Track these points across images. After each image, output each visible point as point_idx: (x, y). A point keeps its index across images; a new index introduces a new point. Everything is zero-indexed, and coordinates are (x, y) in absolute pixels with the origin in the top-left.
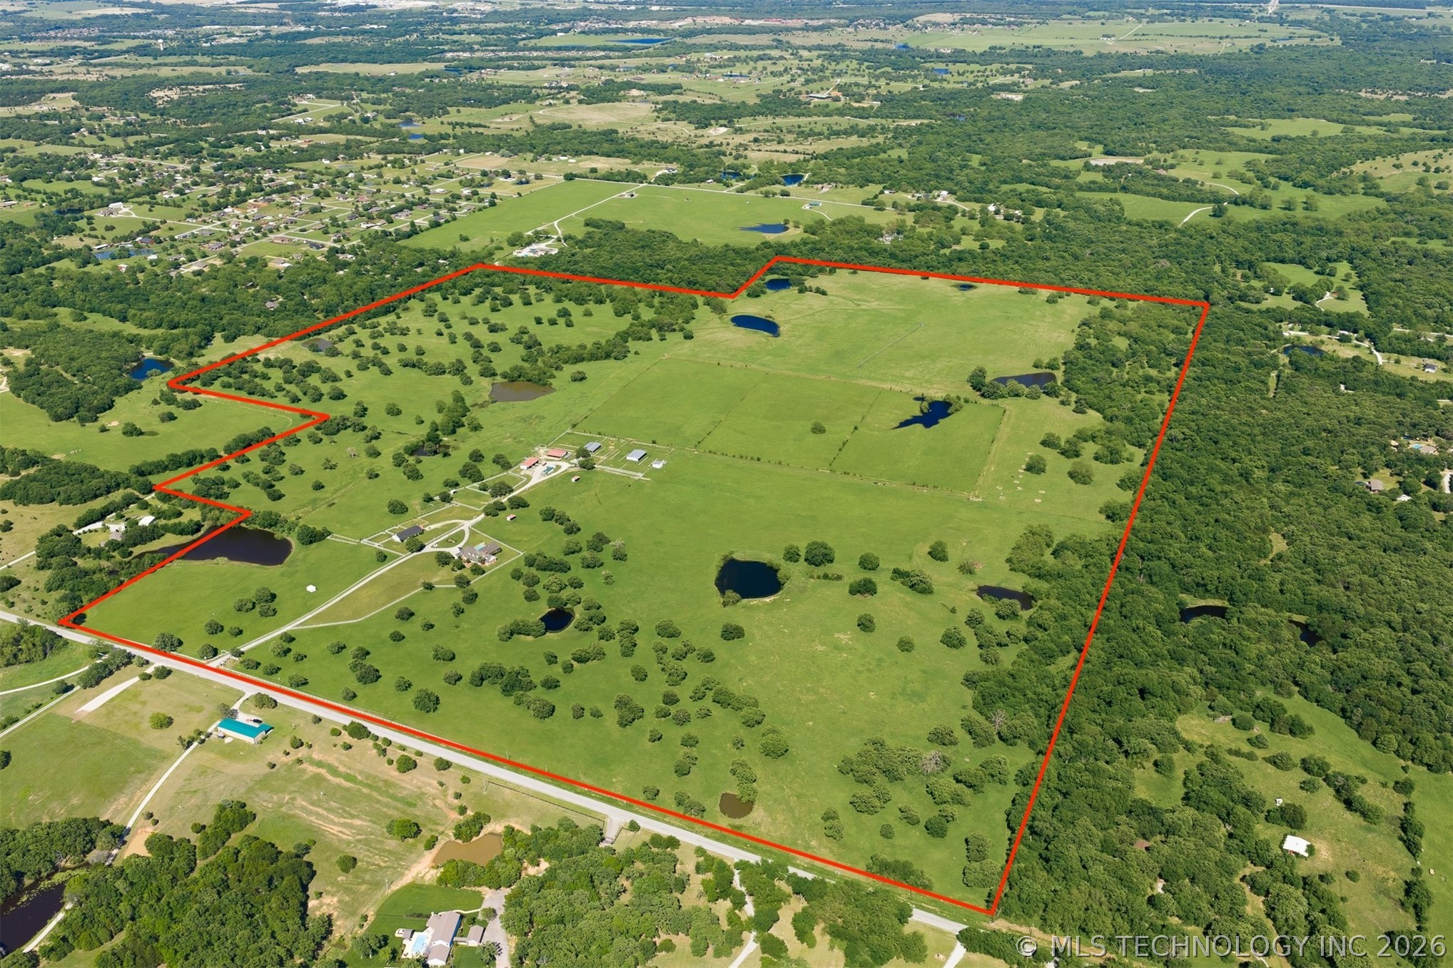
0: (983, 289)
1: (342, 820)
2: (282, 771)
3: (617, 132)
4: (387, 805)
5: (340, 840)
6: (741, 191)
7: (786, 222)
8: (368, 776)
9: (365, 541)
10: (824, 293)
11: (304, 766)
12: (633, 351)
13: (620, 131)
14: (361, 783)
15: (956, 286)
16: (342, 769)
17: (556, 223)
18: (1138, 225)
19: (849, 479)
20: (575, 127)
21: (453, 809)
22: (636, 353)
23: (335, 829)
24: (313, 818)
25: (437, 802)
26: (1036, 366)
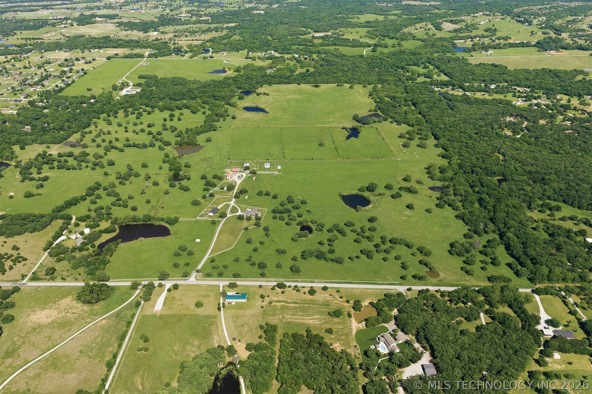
0: (323, 86)
1: (310, 318)
2: (267, 307)
3: (109, 37)
4: (319, 308)
5: (317, 324)
6: (191, 57)
7: (224, 68)
8: (302, 300)
9: (198, 218)
10: (268, 95)
11: (274, 304)
12: (218, 127)
13: (111, 36)
14: (301, 303)
15: (312, 86)
16: (288, 301)
17: (124, 78)
18: (353, 57)
19: (350, 160)
20: (87, 37)
21: (344, 302)
22: (220, 127)
23: (311, 321)
24: (298, 320)
25: (335, 301)
26: (370, 111)
